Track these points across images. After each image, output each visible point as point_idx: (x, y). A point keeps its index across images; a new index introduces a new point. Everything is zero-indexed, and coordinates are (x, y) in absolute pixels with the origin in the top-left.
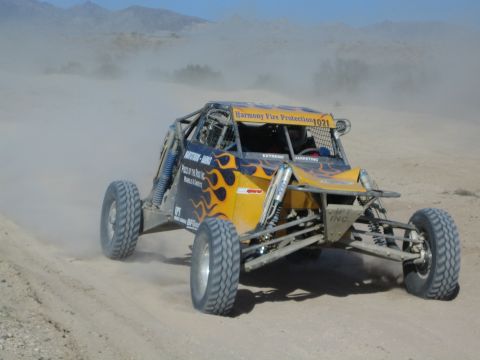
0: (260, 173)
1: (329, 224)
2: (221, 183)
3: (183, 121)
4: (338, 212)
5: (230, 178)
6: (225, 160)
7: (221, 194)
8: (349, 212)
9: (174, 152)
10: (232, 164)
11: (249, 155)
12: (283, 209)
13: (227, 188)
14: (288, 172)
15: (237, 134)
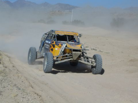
0: (60, 45)
1: (74, 56)
2: (52, 47)
3: (46, 34)
4: (75, 53)
5: (54, 46)
6: (53, 42)
7: (52, 50)
8: (78, 53)
10: (54, 43)
11: (58, 41)
12: (64, 52)
13: (53, 48)
14: (65, 45)
15: (56, 37)
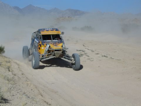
0: (45, 45)
1: (56, 55)
2: (39, 46)
3: (35, 33)
4: (57, 53)
6: (40, 42)
7: (39, 48)
8: (59, 53)
9: (33, 39)
10: (41, 43)
11: (44, 41)
12: (49, 51)
13: (40, 47)
14: (49, 45)
15: (42, 37)
